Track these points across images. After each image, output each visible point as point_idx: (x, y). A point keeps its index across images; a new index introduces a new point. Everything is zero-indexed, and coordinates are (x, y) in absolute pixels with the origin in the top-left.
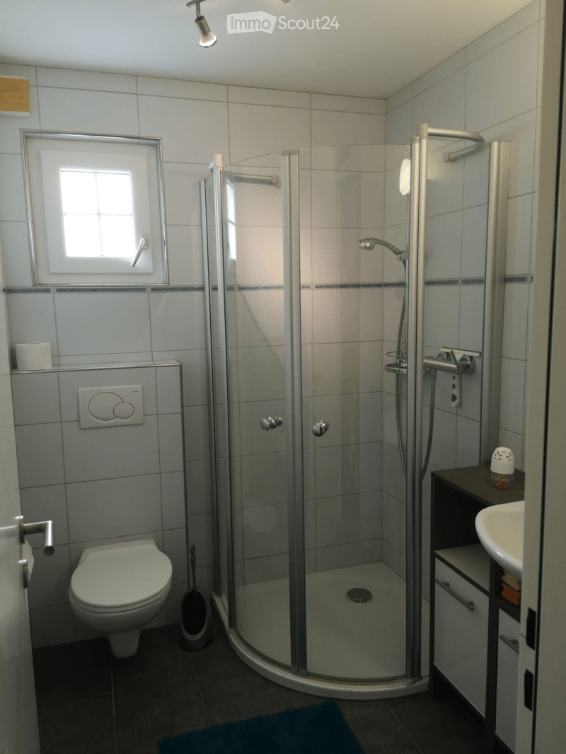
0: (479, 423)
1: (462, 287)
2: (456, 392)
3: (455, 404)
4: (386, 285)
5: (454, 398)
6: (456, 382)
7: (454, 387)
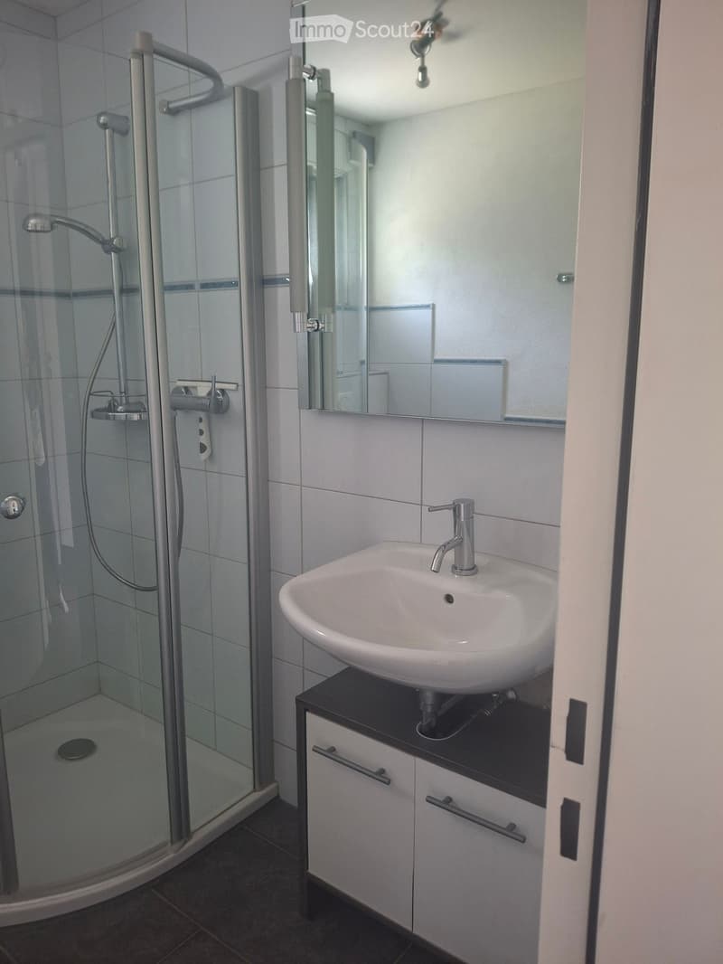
0: (244, 479)
1: (200, 294)
2: (204, 439)
3: (204, 456)
4: (76, 295)
5: (203, 448)
6: (203, 426)
7: (201, 433)
